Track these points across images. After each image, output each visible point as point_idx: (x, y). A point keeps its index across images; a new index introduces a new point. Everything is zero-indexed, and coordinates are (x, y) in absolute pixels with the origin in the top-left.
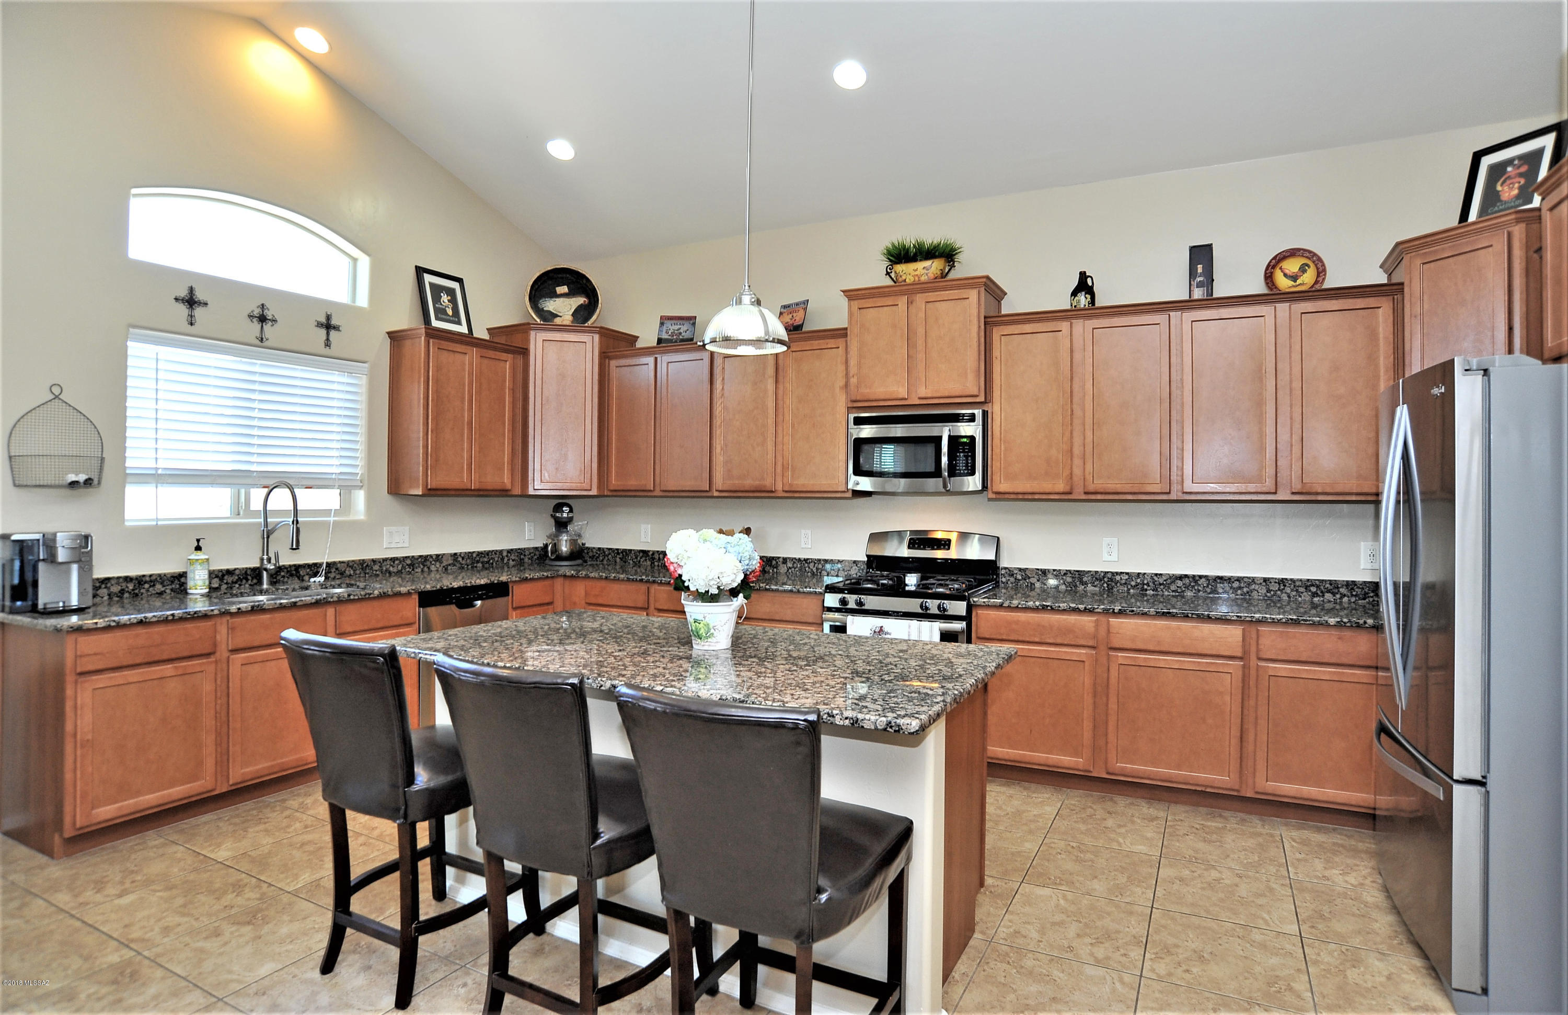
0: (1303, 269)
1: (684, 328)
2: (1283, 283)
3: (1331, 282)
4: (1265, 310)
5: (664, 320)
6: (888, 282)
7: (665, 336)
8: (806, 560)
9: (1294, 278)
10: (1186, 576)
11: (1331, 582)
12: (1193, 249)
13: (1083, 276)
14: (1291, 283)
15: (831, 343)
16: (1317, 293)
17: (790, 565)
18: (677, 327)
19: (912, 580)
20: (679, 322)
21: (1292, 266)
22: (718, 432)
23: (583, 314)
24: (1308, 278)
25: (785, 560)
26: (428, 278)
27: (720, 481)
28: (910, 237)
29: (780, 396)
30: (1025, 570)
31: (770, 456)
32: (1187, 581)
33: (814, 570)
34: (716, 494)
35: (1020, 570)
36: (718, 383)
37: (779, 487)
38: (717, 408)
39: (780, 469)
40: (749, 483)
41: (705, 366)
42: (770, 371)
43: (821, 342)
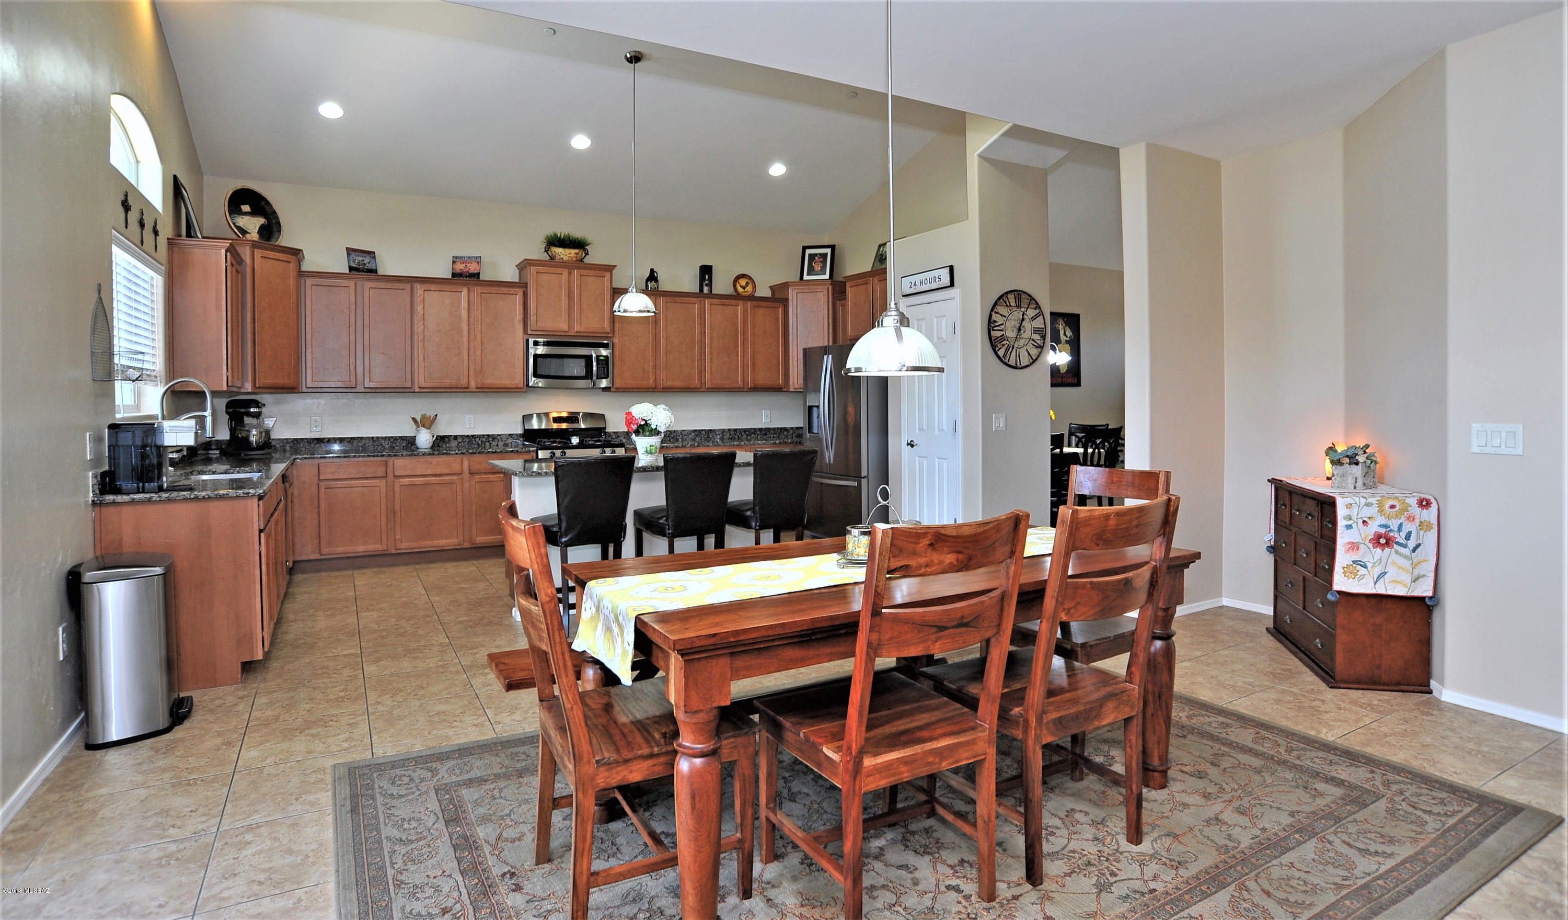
0: (747, 284)
1: (366, 259)
2: (740, 290)
3: (759, 293)
4: (736, 302)
5: (350, 251)
6: (545, 257)
7: (353, 265)
8: (473, 436)
9: (744, 288)
10: (696, 430)
11: (754, 429)
13: (652, 271)
14: (743, 290)
15: (509, 291)
16: (755, 297)
17: (460, 440)
18: (361, 259)
20: (362, 254)
21: (743, 282)
22: (418, 344)
23: (268, 230)
24: (751, 289)
25: (456, 437)
27: (419, 380)
28: (563, 230)
29: (471, 323)
30: (617, 433)
31: (466, 364)
32: (696, 433)
33: (480, 442)
34: (417, 390)
35: (614, 432)
36: (419, 309)
37: (473, 385)
38: (419, 328)
39: (472, 373)
40: (448, 382)
41: (406, 295)
42: (464, 304)
43: (505, 290)
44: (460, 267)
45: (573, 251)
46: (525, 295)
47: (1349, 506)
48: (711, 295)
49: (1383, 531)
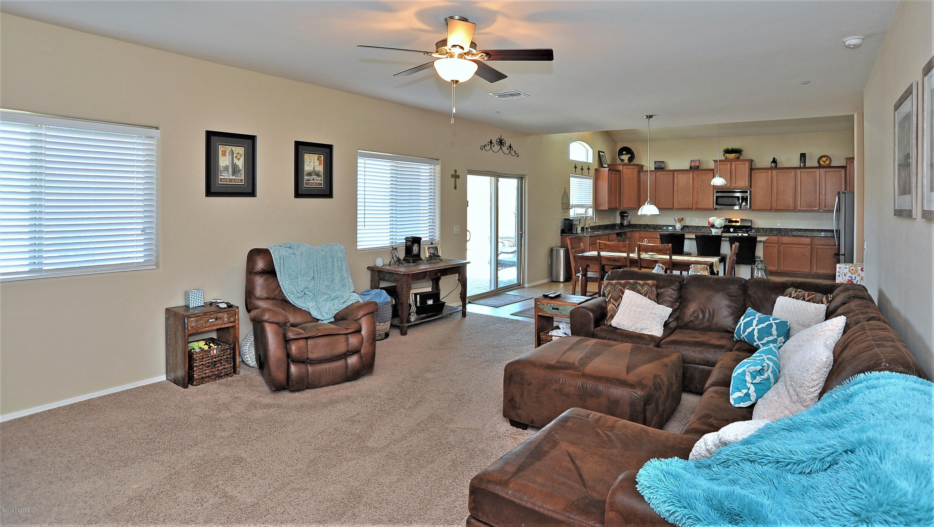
0: (826, 160)
1: (661, 165)
2: (822, 163)
3: (833, 164)
4: (817, 170)
5: (655, 162)
6: (724, 158)
7: (656, 167)
8: (698, 226)
9: (824, 162)
10: (798, 229)
12: (801, 154)
13: (774, 159)
14: (823, 163)
15: (709, 172)
16: (829, 167)
17: (693, 227)
18: (659, 165)
19: (732, 230)
20: (660, 163)
21: (824, 159)
22: (675, 193)
23: (631, 159)
24: (828, 162)
25: (691, 226)
26: (601, 153)
27: (676, 206)
28: (730, 147)
29: (694, 185)
30: (758, 228)
31: (691, 200)
34: (674, 209)
36: (676, 181)
37: (694, 208)
38: (675, 187)
39: (694, 203)
40: (685, 206)
41: (671, 176)
42: (691, 178)
43: (706, 172)
44: (693, 164)
45: (733, 155)
46: (714, 172)
47: (840, 268)
48: (805, 167)
49: (850, 279)
